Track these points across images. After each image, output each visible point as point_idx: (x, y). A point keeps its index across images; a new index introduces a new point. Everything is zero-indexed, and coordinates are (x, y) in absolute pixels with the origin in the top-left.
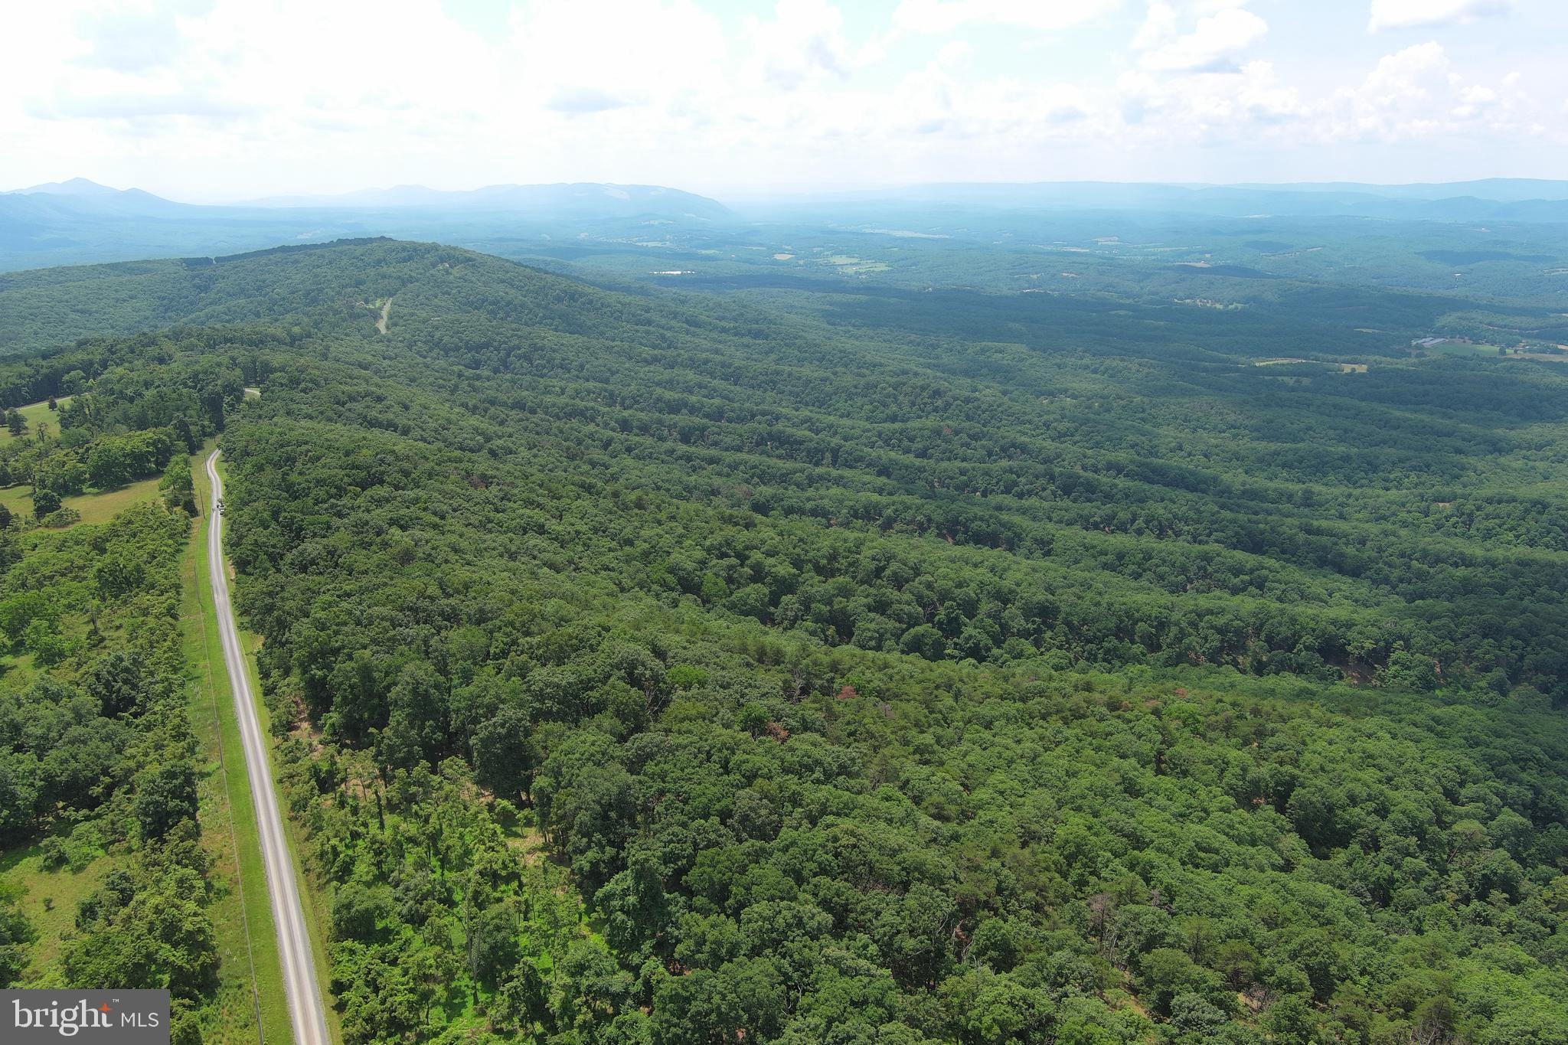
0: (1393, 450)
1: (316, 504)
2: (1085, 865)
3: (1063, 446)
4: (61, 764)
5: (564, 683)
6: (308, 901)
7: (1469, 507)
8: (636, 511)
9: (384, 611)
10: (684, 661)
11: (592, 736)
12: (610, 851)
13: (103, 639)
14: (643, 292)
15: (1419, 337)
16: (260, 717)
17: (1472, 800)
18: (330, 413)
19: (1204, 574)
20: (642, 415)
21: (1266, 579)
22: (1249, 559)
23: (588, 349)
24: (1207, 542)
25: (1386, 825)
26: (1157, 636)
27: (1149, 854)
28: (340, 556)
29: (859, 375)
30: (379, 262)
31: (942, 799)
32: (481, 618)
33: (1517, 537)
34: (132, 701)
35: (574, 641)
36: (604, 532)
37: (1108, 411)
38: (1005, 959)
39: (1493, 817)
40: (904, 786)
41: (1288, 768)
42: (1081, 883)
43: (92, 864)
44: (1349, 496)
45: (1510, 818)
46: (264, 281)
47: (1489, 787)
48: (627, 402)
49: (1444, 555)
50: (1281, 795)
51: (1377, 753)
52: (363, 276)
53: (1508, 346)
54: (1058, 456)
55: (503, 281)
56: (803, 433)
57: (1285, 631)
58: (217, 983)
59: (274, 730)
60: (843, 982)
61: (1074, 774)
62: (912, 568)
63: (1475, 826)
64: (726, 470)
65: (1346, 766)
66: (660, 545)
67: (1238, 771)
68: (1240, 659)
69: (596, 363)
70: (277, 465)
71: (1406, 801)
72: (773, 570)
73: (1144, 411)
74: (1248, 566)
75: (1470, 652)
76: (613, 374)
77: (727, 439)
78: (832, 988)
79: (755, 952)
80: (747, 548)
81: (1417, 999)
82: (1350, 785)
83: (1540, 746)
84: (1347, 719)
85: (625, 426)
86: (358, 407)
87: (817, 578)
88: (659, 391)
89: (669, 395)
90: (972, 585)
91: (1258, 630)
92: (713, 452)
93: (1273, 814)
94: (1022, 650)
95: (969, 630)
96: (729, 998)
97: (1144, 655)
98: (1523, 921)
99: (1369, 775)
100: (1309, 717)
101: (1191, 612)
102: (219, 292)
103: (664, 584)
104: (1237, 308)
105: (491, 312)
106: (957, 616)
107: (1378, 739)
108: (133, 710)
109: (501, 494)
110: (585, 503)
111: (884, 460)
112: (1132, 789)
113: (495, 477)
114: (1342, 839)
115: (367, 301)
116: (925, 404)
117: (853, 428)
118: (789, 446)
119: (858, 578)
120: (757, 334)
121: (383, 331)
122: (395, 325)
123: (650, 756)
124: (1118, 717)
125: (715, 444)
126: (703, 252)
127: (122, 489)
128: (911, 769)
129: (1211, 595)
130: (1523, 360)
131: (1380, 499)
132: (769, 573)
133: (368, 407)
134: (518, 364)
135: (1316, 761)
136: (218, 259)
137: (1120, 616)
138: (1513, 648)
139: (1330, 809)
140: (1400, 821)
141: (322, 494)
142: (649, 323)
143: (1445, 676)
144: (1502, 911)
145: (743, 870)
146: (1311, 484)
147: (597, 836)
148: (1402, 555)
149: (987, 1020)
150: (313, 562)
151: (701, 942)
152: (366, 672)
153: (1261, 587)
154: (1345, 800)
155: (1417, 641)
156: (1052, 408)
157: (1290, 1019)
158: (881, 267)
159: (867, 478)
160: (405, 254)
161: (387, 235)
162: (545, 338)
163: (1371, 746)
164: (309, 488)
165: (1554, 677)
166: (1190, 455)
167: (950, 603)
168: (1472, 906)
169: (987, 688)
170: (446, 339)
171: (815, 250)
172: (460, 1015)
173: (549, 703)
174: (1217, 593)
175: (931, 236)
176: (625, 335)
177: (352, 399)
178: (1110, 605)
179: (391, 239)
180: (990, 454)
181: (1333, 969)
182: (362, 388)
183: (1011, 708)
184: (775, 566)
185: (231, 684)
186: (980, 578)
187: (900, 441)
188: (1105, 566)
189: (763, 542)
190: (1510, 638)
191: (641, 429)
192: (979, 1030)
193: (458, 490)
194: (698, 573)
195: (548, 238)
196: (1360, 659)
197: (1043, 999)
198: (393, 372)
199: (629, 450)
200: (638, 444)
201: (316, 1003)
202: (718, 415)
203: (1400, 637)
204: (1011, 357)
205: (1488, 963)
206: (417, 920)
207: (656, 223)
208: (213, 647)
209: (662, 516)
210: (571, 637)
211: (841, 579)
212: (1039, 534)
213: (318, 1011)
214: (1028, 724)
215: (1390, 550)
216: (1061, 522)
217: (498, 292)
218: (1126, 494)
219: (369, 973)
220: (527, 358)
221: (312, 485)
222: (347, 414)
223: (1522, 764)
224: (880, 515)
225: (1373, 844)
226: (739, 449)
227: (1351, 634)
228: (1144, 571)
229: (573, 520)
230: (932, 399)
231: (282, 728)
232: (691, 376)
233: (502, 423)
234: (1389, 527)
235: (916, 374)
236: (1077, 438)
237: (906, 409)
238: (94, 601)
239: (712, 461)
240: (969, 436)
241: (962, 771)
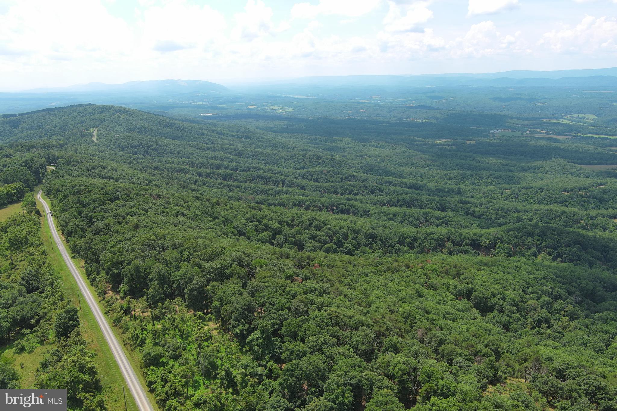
0: (488, 172)
1: (94, 209)
2: (412, 320)
3: (368, 175)
4: (17, 312)
5: (217, 267)
6: (129, 355)
7: (517, 191)
8: (217, 206)
9: (138, 246)
10: (257, 258)
11: (232, 285)
12: (247, 326)
13: (16, 266)
14: (197, 122)
15: (492, 130)
16: (90, 290)
17: (532, 293)
18: (86, 174)
19: (425, 220)
20: (206, 170)
21: (448, 221)
22: (442, 214)
23: (180, 145)
24: (425, 209)
25: (505, 303)
26: (413, 243)
27: (431, 316)
28: (111, 228)
29: (288, 152)
30: (90, 114)
31: (360, 301)
32: (175, 247)
33: (534, 201)
34: (38, 288)
35: (215, 253)
36: (207, 214)
37: (383, 161)
38: (396, 350)
39: (539, 299)
40: (345, 296)
41: (470, 285)
42: (412, 327)
43: (36, 350)
44: (474, 189)
45: (545, 298)
46: (41, 123)
47: (537, 288)
48: (199, 166)
49: (510, 209)
50: (468, 294)
51: (499, 278)
52: (84, 119)
53: (524, 132)
54: (367, 179)
55: (142, 120)
56: (269, 175)
57: (458, 239)
58: (101, 387)
59: (99, 295)
60: (346, 360)
61: (400, 291)
62: (323, 223)
63: (534, 302)
64: (243, 190)
65: (489, 283)
66: (229, 218)
67: (453, 287)
68: (443, 250)
69: (184, 151)
70: (74, 194)
71: (511, 294)
72: (272, 226)
73: (396, 161)
74: (442, 216)
75: (523, 243)
76: (191, 155)
77: (241, 178)
78: (342, 362)
79: (312, 353)
80: (261, 218)
81: (528, 357)
82: (492, 290)
83: (552, 273)
84: (487, 268)
85: (200, 175)
86: (97, 171)
87: (288, 229)
88: (211, 161)
89: (215, 162)
90: (345, 228)
91: (448, 239)
92: (237, 183)
93: (467, 302)
94: (366, 251)
95: (346, 245)
96: (309, 368)
97: (409, 251)
98: (553, 333)
99: (498, 286)
100: (474, 268)
101: (424, 234)
102: (22, 128)
103: (232, 233)
104: (426, 121)
105: (139, 132)
106: (341, 240)
107: (498, 274)
108: (39, 291)
109: (165, 202)
110: (198, 204)
111: (303, 184)
112: (420, 296)
113: (162, 195)
114: (491, 310)
115: (87, 130)
116: (315, 162)
117: (289, 172)
118: (266, 180)
119: (303, 228)
120: (247, 137)
121: (96, 141)
122: (101, 138)
123: (257, 291)
124: (410, 271)
125: (237, 180)
126: (220, 106)
127: (5, 208)
128: (345, 290)
129: (430, 227)
130: (530, 137)
131: (485, 190)
132: (270, 228)
133: (101, 171)
134: (153, 153)
135: (479, 283)
136: (19, 115)
137: (400, 237)
138: (538, 240)
139: (486, 298)
140: (509, 302)
141: (96, 205)
142: (203, 134)
143: (515, 251)
144: (546, 330)
145: (301, 326)
146: (460, 185)
147: (242, 320)
148: (495, 209)
149: (396, 369)
150: (101, 230)
151: (292, 352)
152: (137, 268)
153: (447, 224)
154: (491, 295)
155: (505, 240)
156: (362, 161)
157: (491, 364)
158: (291, 110)
159: (298, 191)
160: (101, 110)
161: (91, 103)
162: (163, 141)
163: (496, 276)
164: (90, 203)
165: (553, 250)
166: (415, 177)
167: (338, 235)
168: (536, 330)
169: (363, 262)
170: (122, 144)
171: (264, 104)
172: (199, 389)
173: (212, 275)
174: (432, 227)
175: (309, 97)
176: (194, 139)
177: (94, 168)
178: (395, 233)
179: (93, 104)
180: (342, 180)
181: (500, 350)
182: (97, 164)
183: (373, 269)
184: (272, 224)
185: (75, 279)
186: (347, 225)
187: (307, 176)
188: (390, 219)
189: (266, 216)
190: (536, 237)
191: (206, 176)
192: (393, 373)
193: (150, 201)
194: (245, 228)
195: (156, 102)
196: (486, 247)
197: (414, 362)
198: (104, 157)
199: (204, 184)
200: (207, 182)
201: (142, 391)
202: (236, 169)
203: (499, 239)
204: (344, 143)
205: (546, 347)
206: (175, 357)
207: (200, 95)
208: (63, 266)
209: (227, 207)
210: (213, 251)
211: (297, 228)
212: (365, 208)
213: (143, 393)
214: (380, 275)
215: (491, 208)
216: (371, 204)
217: (141, 124)
218: (394, 192)
219: (163, 377)
220: (156, 150)
221: (91, 201)
222: (93, 174)
223: (547, 280)
224: (305, 205)
225: (501, 311)
226: (246, 182)
227: (482, 238)
228: (404, 220)
229: (194, 210)
230: (317, 160)
231: (102, 294)
232: (222, 154)
233: (153, 175)
234: (489, 199)
235: (310, 151)
236: (373, 172)
237: (308, 164)
238: (8, 252)
239: (237, 187)
240: (333, 173)
241: (362, 291)
